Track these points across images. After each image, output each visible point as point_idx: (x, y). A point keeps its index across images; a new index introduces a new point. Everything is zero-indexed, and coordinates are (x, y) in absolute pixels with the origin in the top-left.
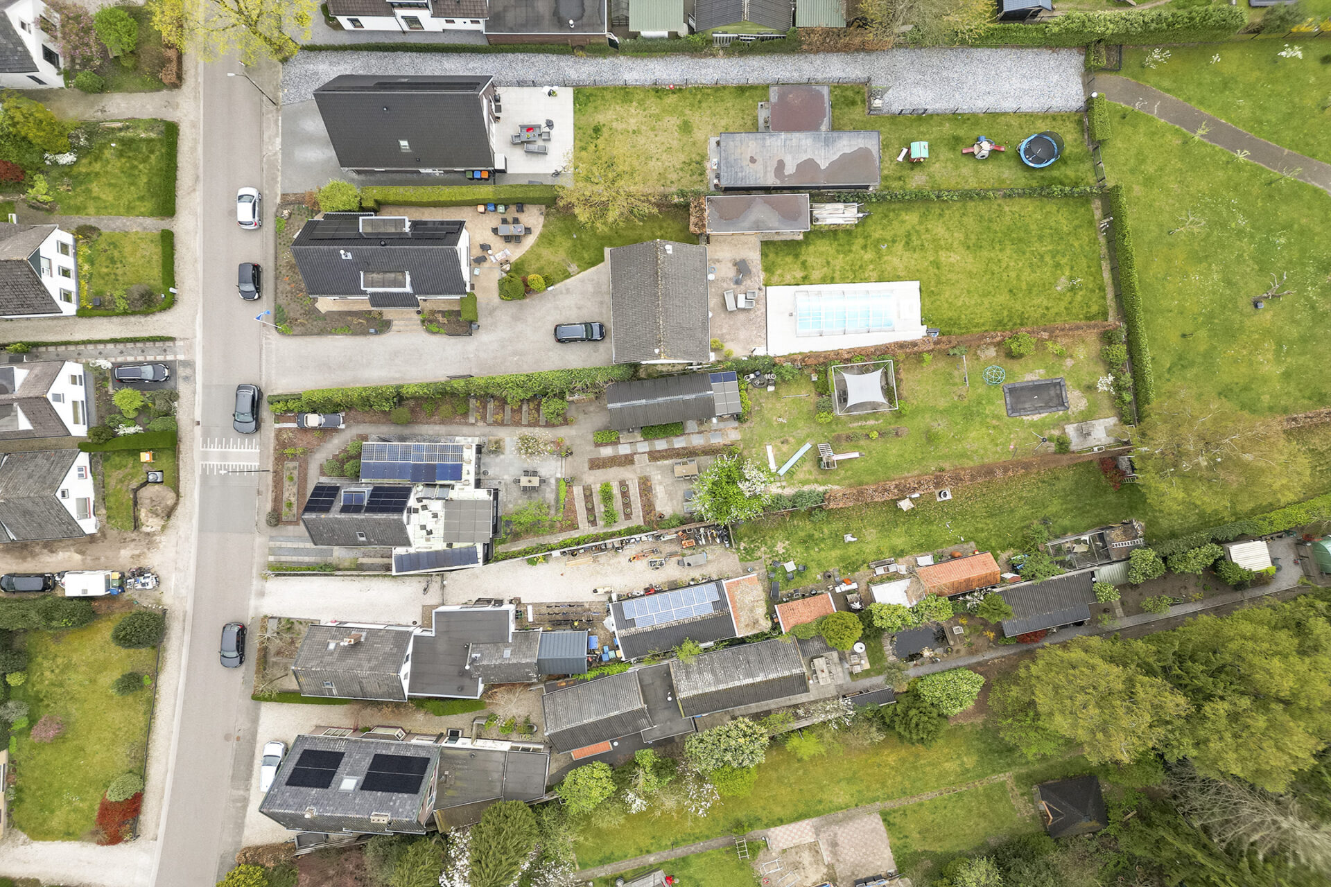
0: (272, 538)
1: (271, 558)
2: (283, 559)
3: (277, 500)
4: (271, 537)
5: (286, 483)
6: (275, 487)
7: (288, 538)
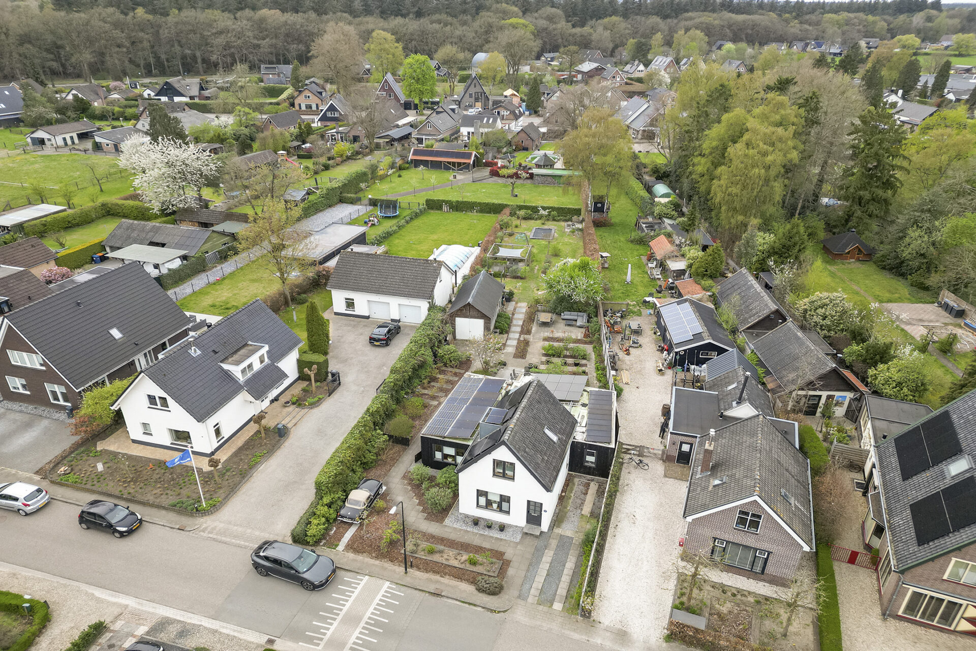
0: (522, 597)
1: (558, 606)
2: (562, 590)
3: (459, 574)
4: (519, 597)
5: (436, 558)
6: (436, 572)
7: (529, 578)
